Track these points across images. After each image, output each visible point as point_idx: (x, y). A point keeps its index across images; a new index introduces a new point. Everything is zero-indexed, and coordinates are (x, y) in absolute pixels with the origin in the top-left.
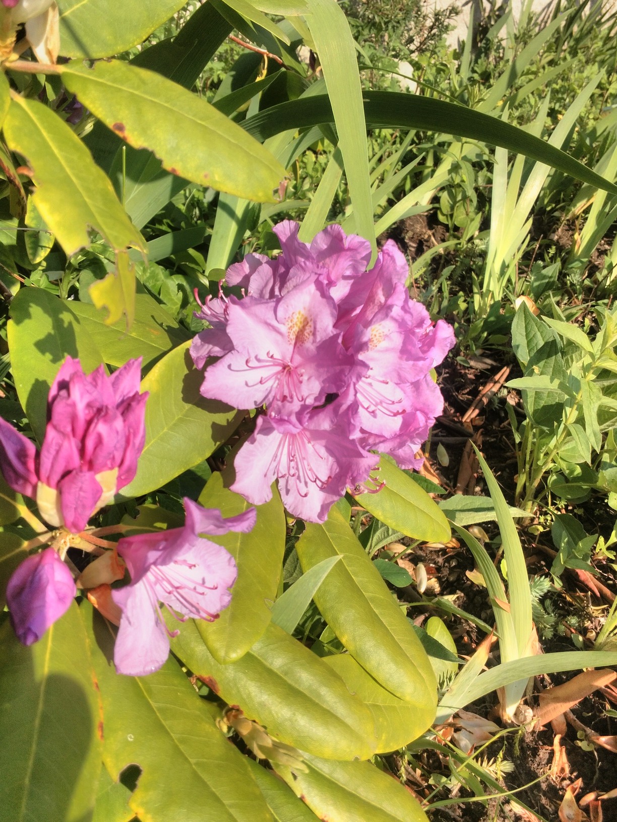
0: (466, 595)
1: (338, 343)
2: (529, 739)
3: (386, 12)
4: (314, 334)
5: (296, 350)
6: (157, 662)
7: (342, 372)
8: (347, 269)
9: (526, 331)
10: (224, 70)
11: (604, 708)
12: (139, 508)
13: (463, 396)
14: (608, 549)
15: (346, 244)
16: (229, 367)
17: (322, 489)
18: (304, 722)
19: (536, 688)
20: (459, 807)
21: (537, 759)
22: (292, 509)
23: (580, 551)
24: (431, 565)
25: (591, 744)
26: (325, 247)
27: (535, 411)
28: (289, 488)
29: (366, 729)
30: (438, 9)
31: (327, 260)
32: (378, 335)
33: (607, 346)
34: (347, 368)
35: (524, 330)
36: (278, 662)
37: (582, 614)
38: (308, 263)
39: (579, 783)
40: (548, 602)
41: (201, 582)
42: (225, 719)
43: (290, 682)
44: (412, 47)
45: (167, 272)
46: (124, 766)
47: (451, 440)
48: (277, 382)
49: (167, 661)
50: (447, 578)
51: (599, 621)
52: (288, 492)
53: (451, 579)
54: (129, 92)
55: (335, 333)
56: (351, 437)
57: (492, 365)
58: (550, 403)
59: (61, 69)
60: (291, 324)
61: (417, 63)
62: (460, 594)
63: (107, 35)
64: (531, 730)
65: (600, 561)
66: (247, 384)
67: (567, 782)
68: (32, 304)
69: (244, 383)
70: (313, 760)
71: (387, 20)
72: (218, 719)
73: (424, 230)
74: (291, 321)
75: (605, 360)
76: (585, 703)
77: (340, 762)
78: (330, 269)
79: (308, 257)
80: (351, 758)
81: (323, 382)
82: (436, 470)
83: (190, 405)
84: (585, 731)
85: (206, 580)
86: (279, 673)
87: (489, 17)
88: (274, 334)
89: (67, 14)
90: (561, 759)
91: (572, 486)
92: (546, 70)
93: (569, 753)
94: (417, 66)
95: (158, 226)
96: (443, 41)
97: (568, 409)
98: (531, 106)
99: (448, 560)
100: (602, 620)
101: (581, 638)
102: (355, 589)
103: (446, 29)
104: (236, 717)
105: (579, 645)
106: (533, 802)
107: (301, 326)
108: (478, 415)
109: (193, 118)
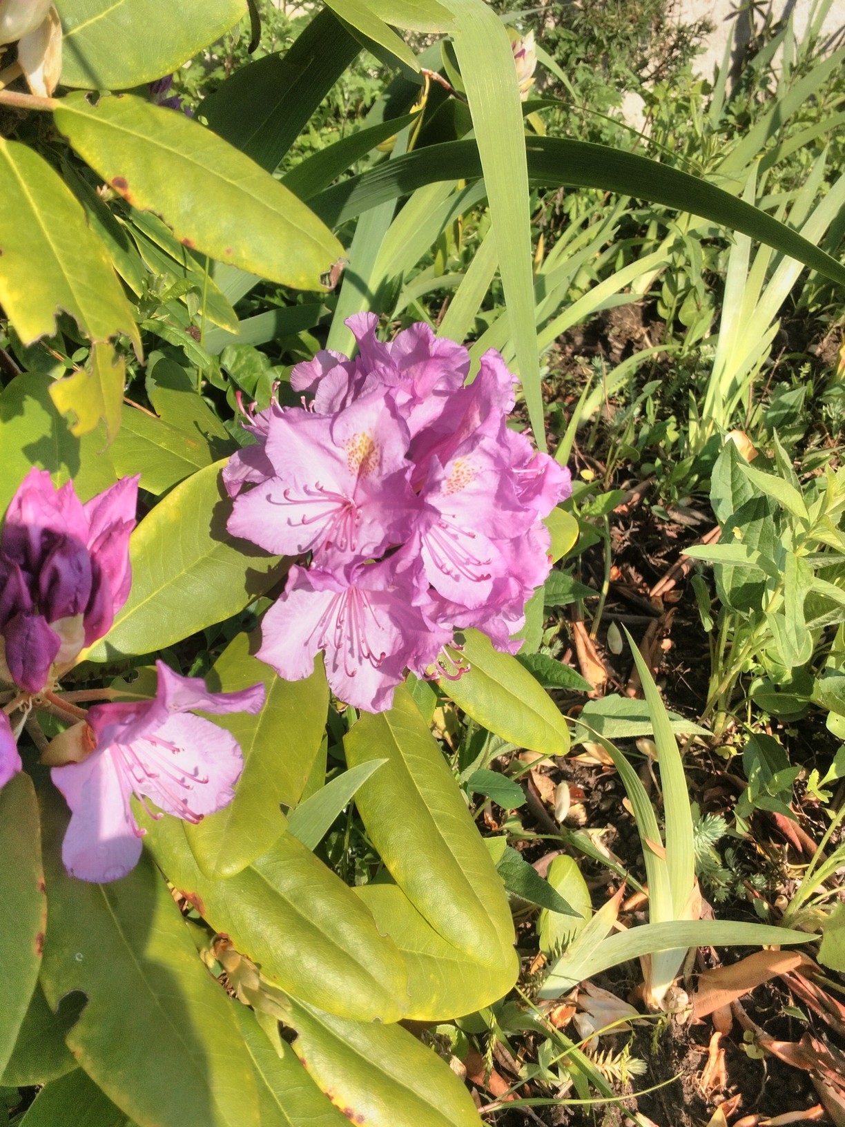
0: (620, 830)
1: (405, 481)
2: (677, 1034)
3: (609, 23)
4: (380, 465)
5: (359, 484)
6: (123, 868)
7: (409, 516)
8: (438, 381)
9: (732, 480)
10: (381, 89)
11: (786, 1003)
12: (138, 669)
13: (656, 561)
14: (825, 788)
15: (433, 349)
16: (269, 497)
17: (378, 668)
18: (313, 965)
19: (697, 967)
20: (566, 1113)
21: (685, 1062)
22: (338, 691)
23: (774, 786)
24: (579, 786)
25: (761, 1051)
26: (409, 351)
27: (734, 590)
28: (337, 663)
29: (394, 982)
30: (683, 23)
31: (412, 369)
32: (465, 473)
33: (827, 511)
34: (415, 512)
35: (729, 477)
36: (286, 884)
37: (773, 873)
38: (388, 370)
39: (737, 1100)
40: (729, 852)
41: (192, 772)
42: (212, 950)
43: (299, 910)
44: (645, 73)
45: (268, 362)
46: (66, 991)
47: (631, 618)
48: (332, 522)
49: (136, 868)
50: (598, 806)
51: (795, 885)
52: (335, 668)
53: (604, 807)
54: (139, 138)
55: (406, 465)
56: (414, 604)
57: (702, 521)
58: (754, 581)
59: (56, 104)
60: (352, 449)
61: (651, 95)
62: (611, 828)
63: (127, 59)
64: (683, 1022)
65: (811, 803)
66: (289, 522)
67: (720, 1097)
68: (27, 397)
69: (286, 521)
70: (323, 1016)
71: (610, 35)
72: (204, 950)
73: (635, 327)
74: (353, 445)
75: (823, 531)
76: (760, 991)
77: (361, 1023)
78: (416, 380)
79: (389, 362)
80: (370, 1019)
81: (389, 528)
82: (604, 657)
83: (220, 543)
84: (755, 1032)
85: (200, 771)
86: (286, 897)
87: (761, 37)
88: (330, 460)
89: (74, 32)
90: (717, 1066)
91: (784, 698)
92: (831, 116)
93: (729, 1060)
94: (651, 100)
95: (267, 298)
96: (687, 68)
97: (770, 593)
98: (801, 165)
99: (602, 781)
100: (799, 883)
101: (766, 905)
102: (418, 803)
103: (693, 50)
104: (224, 948)
105: (763, 915)
106: (668, 1118)
107: (366, 452)
108: (674, 588)
109: (221, 176)
